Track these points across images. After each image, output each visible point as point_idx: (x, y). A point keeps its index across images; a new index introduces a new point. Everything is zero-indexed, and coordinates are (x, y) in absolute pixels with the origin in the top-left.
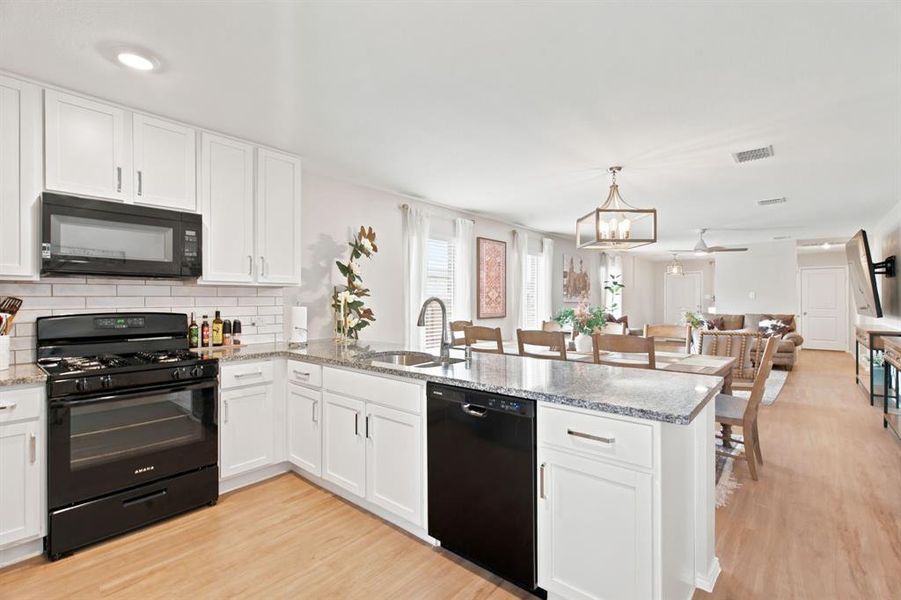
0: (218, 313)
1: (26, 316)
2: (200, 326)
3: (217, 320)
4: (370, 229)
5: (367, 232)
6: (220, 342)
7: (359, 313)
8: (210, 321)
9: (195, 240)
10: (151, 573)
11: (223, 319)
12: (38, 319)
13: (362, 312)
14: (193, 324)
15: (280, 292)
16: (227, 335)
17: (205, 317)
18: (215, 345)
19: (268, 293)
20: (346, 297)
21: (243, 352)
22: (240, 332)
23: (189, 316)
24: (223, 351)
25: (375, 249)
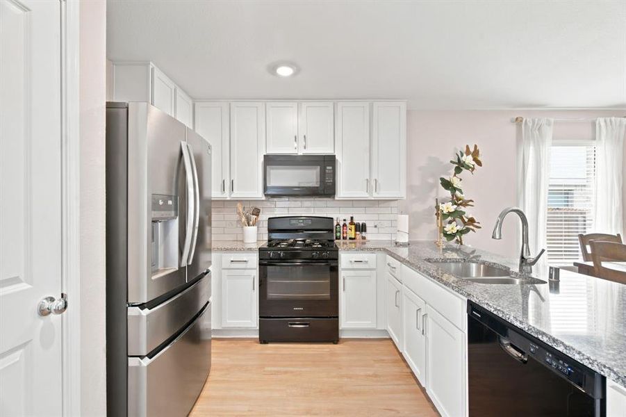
0: (352, 218)
1: (264, 217)
2: (341, 225)
3: (352, 223)
4: (476, 146)
5: (472, 150)
6: (353, 237)
7: (463, 220)
8: (348, 222)
9: (332, 171)
10: (286, 372)
11: (355, 222)
12: (269, 219)
13: (466, 220)
14: (338, 224)
15: (392, 204)
16: (358, 233)
17: (345, 220)
18: (350, 239)
19: (386, 204)
20: (448, 207)
21: (368, 245)
22: (365, 231)
23: (335, 219)
24: (355, 243)
25: (479, 163)
